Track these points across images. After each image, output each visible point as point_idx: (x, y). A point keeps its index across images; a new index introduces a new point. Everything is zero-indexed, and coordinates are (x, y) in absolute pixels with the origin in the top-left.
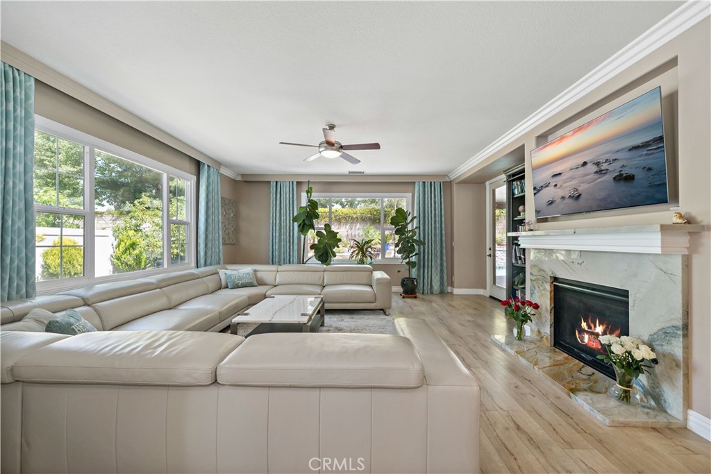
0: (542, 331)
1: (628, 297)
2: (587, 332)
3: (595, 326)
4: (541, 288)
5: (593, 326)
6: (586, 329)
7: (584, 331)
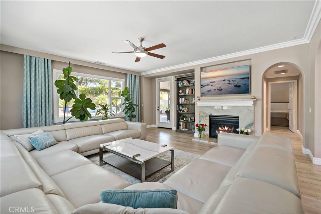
0: (205, 133)
1: (239, 118)
2: (221, 130)
3: (224, 128)
4: (205, 119)
5: (223, 128)
6: (221, 129)
7: (220, 130)
